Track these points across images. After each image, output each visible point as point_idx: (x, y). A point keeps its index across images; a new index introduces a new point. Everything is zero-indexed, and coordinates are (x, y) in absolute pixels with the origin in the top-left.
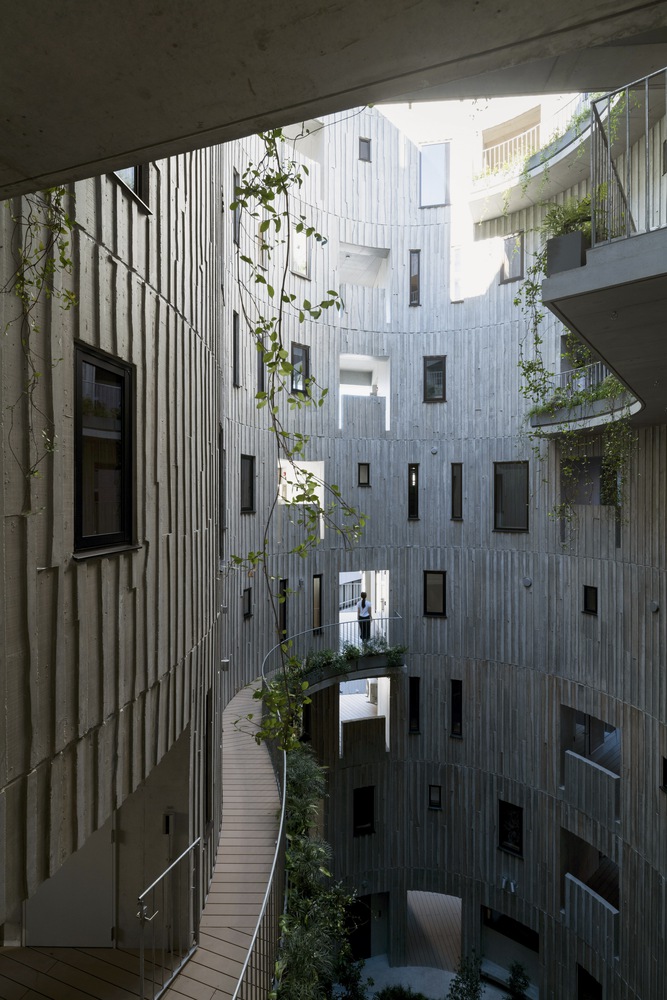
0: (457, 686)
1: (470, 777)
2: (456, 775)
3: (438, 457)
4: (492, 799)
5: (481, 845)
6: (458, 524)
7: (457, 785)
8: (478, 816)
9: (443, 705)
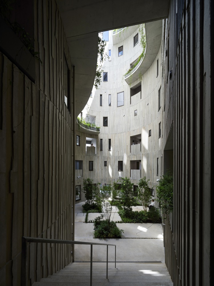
0: (110, 140)
1: (113, 158)
2: (110, 158)
3: (106, 93)
4: (117, 160)
5: (115, 171)
6: (110, 107)
7: (110, 160)
8: (114, 166)
9: (107, 144)
